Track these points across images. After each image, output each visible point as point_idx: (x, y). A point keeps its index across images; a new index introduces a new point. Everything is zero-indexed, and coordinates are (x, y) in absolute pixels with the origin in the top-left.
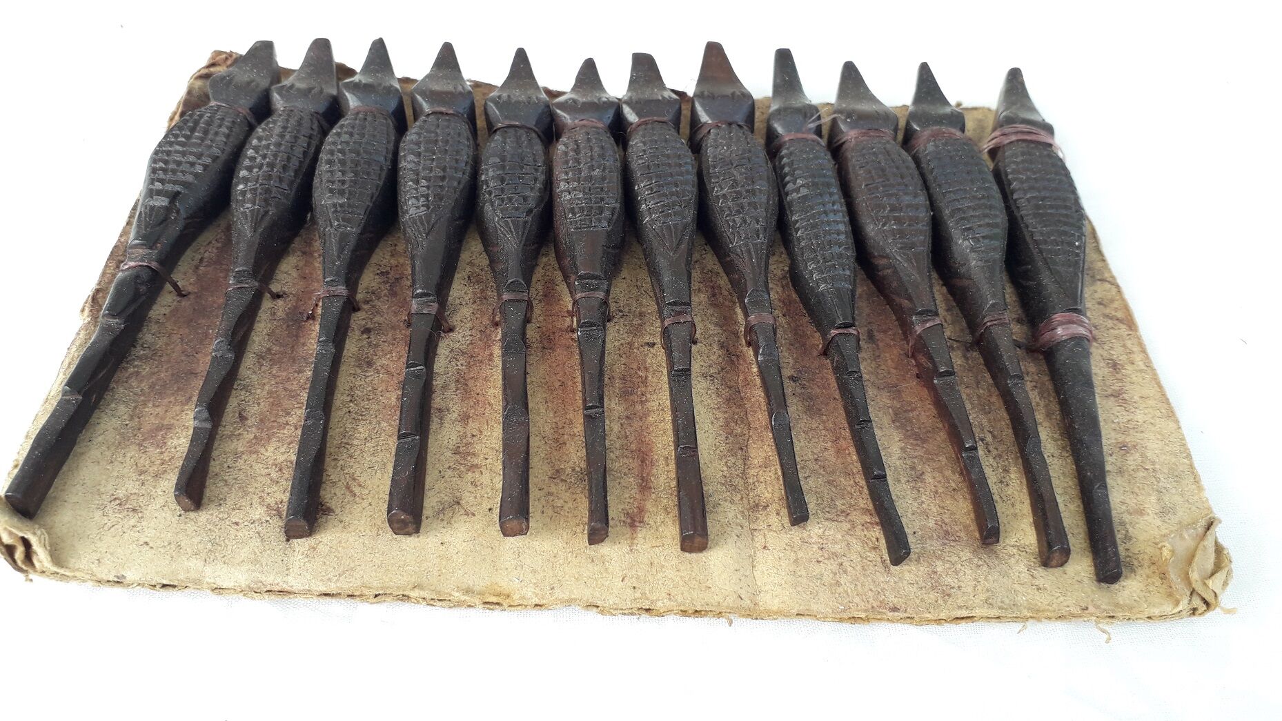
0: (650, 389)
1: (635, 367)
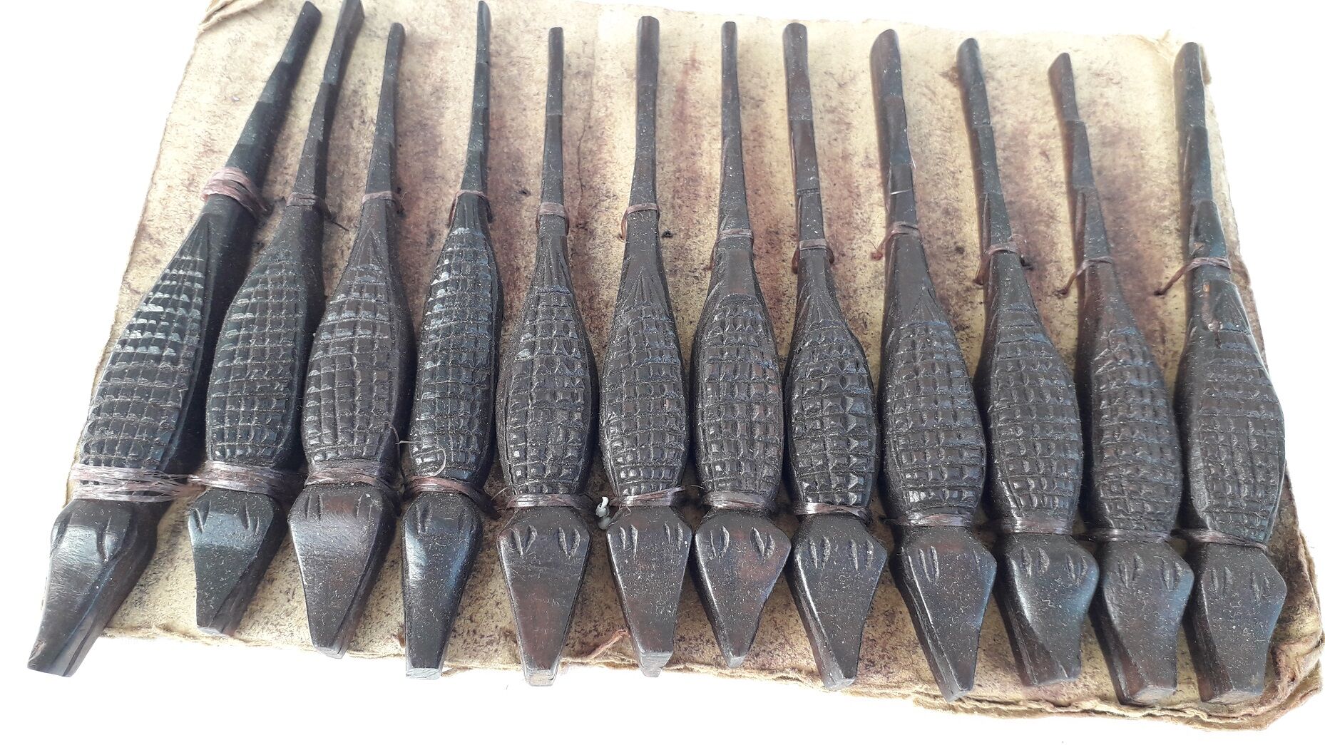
0: (670, 185)
1: (684, 208)
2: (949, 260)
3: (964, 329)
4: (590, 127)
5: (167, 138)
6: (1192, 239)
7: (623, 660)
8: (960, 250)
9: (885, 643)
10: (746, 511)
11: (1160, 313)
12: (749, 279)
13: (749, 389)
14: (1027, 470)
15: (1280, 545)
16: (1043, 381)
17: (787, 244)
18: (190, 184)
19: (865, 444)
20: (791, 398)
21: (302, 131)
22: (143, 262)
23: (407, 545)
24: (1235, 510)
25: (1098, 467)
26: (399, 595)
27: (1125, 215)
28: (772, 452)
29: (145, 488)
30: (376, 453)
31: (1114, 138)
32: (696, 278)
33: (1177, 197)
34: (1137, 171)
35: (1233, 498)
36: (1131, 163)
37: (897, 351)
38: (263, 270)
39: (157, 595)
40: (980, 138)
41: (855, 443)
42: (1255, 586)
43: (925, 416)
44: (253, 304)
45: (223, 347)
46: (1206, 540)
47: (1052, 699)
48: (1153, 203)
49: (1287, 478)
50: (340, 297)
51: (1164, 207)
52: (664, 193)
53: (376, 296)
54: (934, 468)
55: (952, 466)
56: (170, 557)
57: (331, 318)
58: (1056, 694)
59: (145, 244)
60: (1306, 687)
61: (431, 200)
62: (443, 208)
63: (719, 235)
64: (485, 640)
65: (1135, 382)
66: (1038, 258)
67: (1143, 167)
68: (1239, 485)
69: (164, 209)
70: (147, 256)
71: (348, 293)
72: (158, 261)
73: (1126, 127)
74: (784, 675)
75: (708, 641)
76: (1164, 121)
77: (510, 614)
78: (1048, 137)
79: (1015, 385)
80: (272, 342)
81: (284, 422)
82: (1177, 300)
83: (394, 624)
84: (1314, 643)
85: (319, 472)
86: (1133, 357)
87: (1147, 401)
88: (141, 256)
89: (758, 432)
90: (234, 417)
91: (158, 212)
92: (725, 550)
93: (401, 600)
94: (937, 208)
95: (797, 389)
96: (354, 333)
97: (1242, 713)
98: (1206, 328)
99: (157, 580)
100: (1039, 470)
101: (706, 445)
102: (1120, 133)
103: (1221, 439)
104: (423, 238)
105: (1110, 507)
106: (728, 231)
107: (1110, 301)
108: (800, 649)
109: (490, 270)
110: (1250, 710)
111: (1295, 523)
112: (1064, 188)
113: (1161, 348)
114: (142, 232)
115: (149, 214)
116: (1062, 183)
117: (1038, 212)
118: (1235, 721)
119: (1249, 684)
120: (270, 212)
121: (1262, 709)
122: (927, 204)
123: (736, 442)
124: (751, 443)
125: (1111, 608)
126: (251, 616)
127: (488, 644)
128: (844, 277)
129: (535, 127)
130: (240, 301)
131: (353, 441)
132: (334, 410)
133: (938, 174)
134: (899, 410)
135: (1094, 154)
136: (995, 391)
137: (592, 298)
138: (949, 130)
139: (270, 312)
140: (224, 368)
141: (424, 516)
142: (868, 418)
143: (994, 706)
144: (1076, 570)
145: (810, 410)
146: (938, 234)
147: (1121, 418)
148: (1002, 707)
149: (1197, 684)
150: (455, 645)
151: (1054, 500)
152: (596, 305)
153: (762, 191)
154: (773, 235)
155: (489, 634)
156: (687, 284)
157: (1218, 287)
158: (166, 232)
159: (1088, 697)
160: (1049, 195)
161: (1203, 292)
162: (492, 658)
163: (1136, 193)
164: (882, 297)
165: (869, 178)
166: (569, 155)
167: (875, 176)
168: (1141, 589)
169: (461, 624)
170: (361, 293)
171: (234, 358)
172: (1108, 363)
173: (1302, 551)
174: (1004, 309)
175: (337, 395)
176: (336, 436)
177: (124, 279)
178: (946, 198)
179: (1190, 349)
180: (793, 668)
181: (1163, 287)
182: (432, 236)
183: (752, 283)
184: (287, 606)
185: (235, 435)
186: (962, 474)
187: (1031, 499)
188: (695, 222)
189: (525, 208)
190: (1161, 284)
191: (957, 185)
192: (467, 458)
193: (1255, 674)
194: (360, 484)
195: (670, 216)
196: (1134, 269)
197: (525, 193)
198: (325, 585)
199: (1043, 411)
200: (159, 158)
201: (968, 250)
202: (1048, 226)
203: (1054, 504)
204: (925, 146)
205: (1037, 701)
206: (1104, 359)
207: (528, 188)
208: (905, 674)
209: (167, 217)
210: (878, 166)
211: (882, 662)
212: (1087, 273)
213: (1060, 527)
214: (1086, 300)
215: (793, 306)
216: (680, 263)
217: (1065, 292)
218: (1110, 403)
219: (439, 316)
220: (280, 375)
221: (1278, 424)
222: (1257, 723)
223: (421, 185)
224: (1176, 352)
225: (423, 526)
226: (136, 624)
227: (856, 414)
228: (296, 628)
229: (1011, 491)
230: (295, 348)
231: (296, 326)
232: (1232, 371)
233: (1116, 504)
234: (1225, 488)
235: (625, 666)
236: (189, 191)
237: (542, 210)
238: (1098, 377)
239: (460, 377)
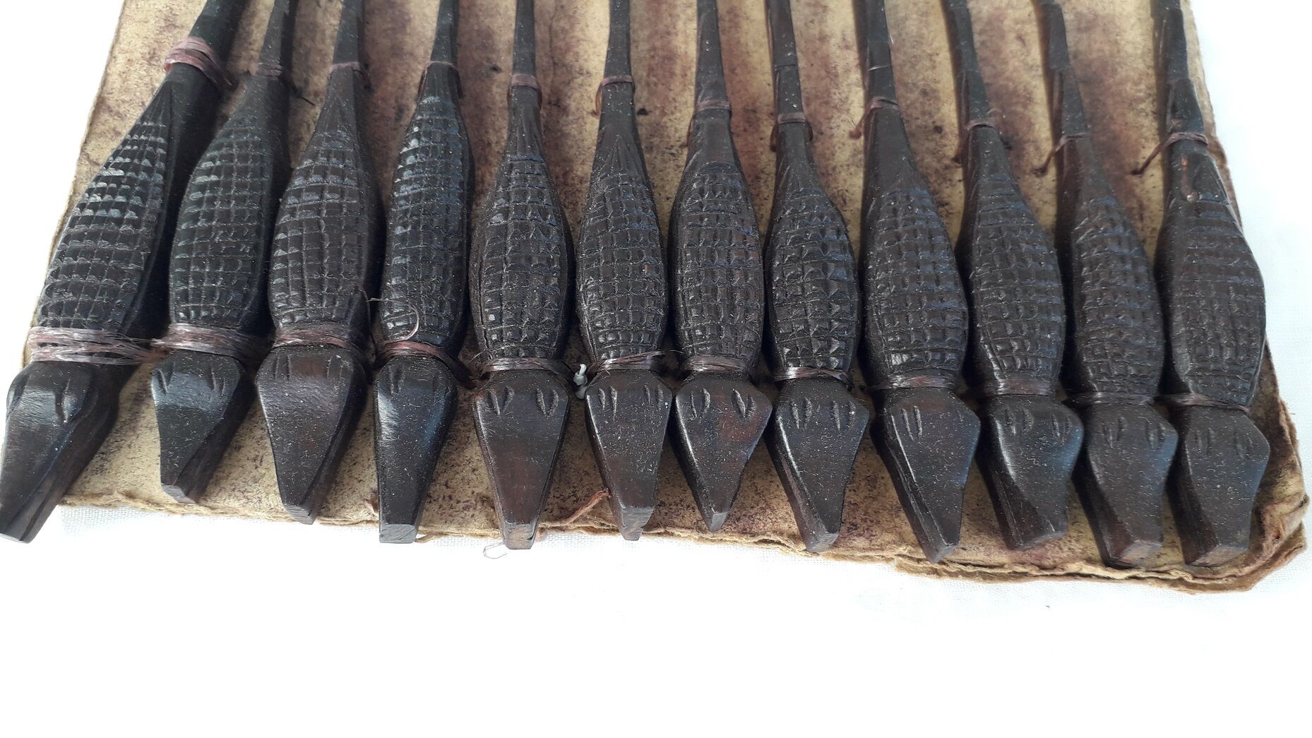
0: (645, 63)
1: (660, 86)
2: (928, 139)
3: (943, 206)
4: (562, 7)
5: (127, 11)
6: (1169, 116)
7: (603, 524)
8: (938, 129)
9: (867, 507)
10: (727, 375)
11: (1138, 191)
12: (728, 147)
13: (729, 254)
14: (1010, 332)
15: (1261, 413)
16: (1024, 246)
17: (765, 123)
18: (152, 58)
19: (846, 308)
20: (771, 265)
21: (267, 8)
22: (103, 134)
23: (380, 406)
24: (1218, 373)
25: (1080, 333)
26: (373, 462)
27: (1101, 98)
28: (753, 316)
29: (106, 349)
30: (346, 316)
31: (1090, 24)
32: (673, 154)
33: (1153, 81)
34: (1112, 55)
35: (1215, 360)
36: (1107, 48)
37: (878, 219)
38: (228, 135)
39: (118, 463)
40: (957, 19)
41: (837, 308)
42: (1239, 446)
43: (907, 280)
44: (218, 167)
45: (187, 210)
46: (1188, 404)
47: (1037, 562)
48: (1129, 87)
49: (1267, 349)
50: (307, 163)
51: (1140, 91)
52: (639, 71)
53: (344, 162)
54: (916, 331)
55: (934, 329)
56: (133, 425)
57: (298, 182)
58: (1041, 557)
59: (105, 116)
60: (1292, 545)
61: (399, 76)
62: (411, 84)
63: (696, 106)
64: (461, 505)
65: (1116, 249)
66: (1015, 138)
67: (1119, 51)
68: (1221, 348)
69: (124, 82)
70: (107, 128)
71: (315, 158)
72: (118, 134)
73: (1101, 13)
74: (766, 538)
75: (689, 506)
76: (1139, 8)
77: (486, 480)
78: (1023, 22)
79: (997, 251)
80: (237, 204)
81: (250, 283)
82: (1154, 179)
83: (367, 490)
84: (1297, 503)
85: (287, 334)
86: (1114, 225)
87: (1128, 267)
88: (100, 128)
89: (738, 297)
90: (199, 278)
91: (117, 85)
92: (706, 411)
93: (374, 468)
94: (914, 89)
95: (778, 256)
96: (322, 197)
97: (1227, 574)
98: (1185, 199)
99: (119, 448)
100: (1022, 332)
101: (685, 311)
102: (1094, 20)
103: (1203, 303)
104: (391, 113)
105: (1093, 372)
106: (705, 102)
107: (1089, 172)
108: (781, 513)
109: (461, 139)
110: (1235, 571)
111: (1275, 391)
112: (1040, 71)
113: (1139, 225)
114: (101, 104)
115: (109, 86)
116: (1038, 66)
117: (1014, 93)
118: (1220, 582)
119: (1235, 540)
120: (234, 87)
121: (1247, 570)
122: (905, 85)
123: (716, 307)
124: (732, 308)
125: (1096, 469)
126: (217, 483)
127: (464, 509)
128: (823, 155)
129: (506, 6)
130: (206, 165)
131: (322, 303)
132: (302, 272)
133: (915, 56)
134: (880, 276)
135: (1071, 38)
136: (977, 256)
137: (565, 174)
138: (926, 14)
139: (235, 175)
140: (187, 229)
141: (397, 377)
142: (849, 284)
143: (979, 569)
144: (1061, 428)
145: (790, 277)
146: (915, 113)
147: (1103, 284)
148: (987, 573)
149: (1181, 548)
150: (431, 509)
151: (1037, 361)
152: (570, 181)
153: (738, 71)
154: (751, 114)
155: (465, 500)
156: (664, 161)
157: (1196, 160)
158: (126, 105)
159: (1074, 560)
160: (1026, 77)
161: (1181, 166)
162: (468, 522)
163: (1113, 77)
164: (862, 175)
165: (847, 60)
166: (540, 33)
167: (852, 57)
168: (1126, 449)
169: (437, 489)
170: (328, 158)
171: (198, 220)
172: (1089, 231)
173: (1283, 417)
174: (985, 180)
175: (305, 258)
176: (304, 298)
177: (83, 150)
178: (923, 79)
179: (1169, 220)
180: (775, 532)
181: (1140, 166)
182: (401, 110)
183: (731, 152)
184: (255, 473)
185: (199, 296)
186: (945, 337)
187: (1014, 360)
188: (670, 99)
189: (496, 84)
190: (1138, 163)
191: (934, 67)
192: (440, 323)
193: (1241, 531)
194: (330, 346)
195: (645, 94)
196: (1112, 148)
197: (496, 69)
198: (295, 445)
199: (1025, 275)
200: (118, 31)
201: (947, 129)
202: (1025, 106)
203: (1037, 365)
204: (902, 29)
205: (1023, 564)
206: (1085, 228)
207: (499, 65)
208: (888, 537)
209: (127, 90)
210: (855, 48)
211: (864, 525)
212: (1065, 149)
213: (1043, 389)
214: (1065, 175)
215: (772, 183)
216: (656, 140)
217: (1043, 171)
218: (1091, 269)
219: (408, 182)
220: (245, 237)
221: (1258, 290)
222: (1242, 583)
223: (389, 61)
224: (1154, 229)
225: (396, 387)
226: (97, 491)
227: (838, 280)
228: (264, 495)
229: (993, 354)
230: (261, 211)
231: (262, 189)
232: (1211, 239)
233: (1099, 367)
234: (1207, 352)
235: (605, 531)
236: (150, 64)
237: (514, 81)
238: (1079, 246)
239: (432, 242)
